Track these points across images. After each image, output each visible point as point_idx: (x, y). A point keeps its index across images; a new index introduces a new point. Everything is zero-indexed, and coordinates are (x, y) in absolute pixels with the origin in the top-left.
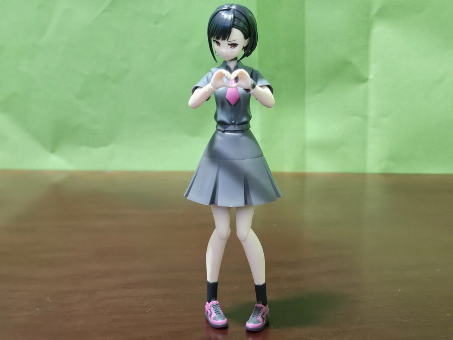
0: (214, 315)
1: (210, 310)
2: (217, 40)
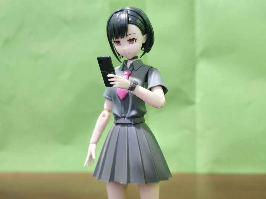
2: (116, 40)
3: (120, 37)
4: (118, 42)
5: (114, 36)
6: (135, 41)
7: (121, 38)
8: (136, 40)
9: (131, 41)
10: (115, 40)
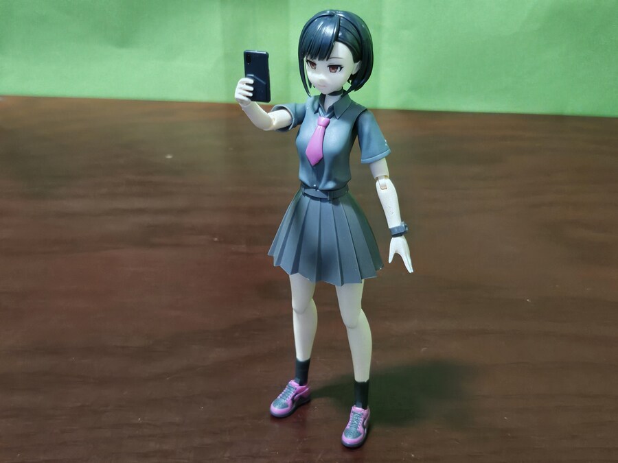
3: (317, 59)
4: (313, 64)
5: (309, 53)
6: (339, 69)
7: (319, 60)
8: (341, 68)
9: (334, 68)
10: (308, 59)
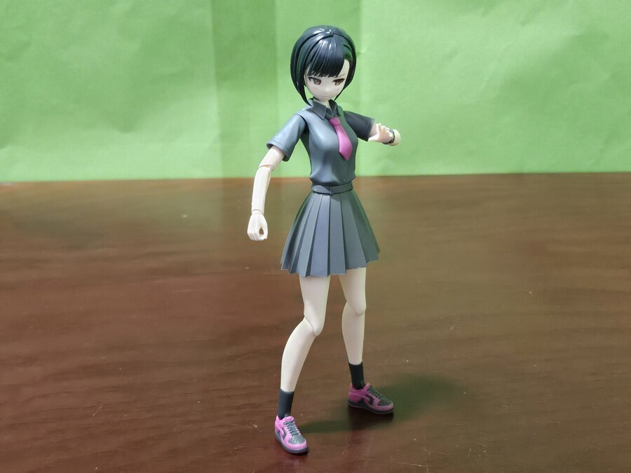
0: (289, 436)
1: (283, 429)
4: (318, 81)
